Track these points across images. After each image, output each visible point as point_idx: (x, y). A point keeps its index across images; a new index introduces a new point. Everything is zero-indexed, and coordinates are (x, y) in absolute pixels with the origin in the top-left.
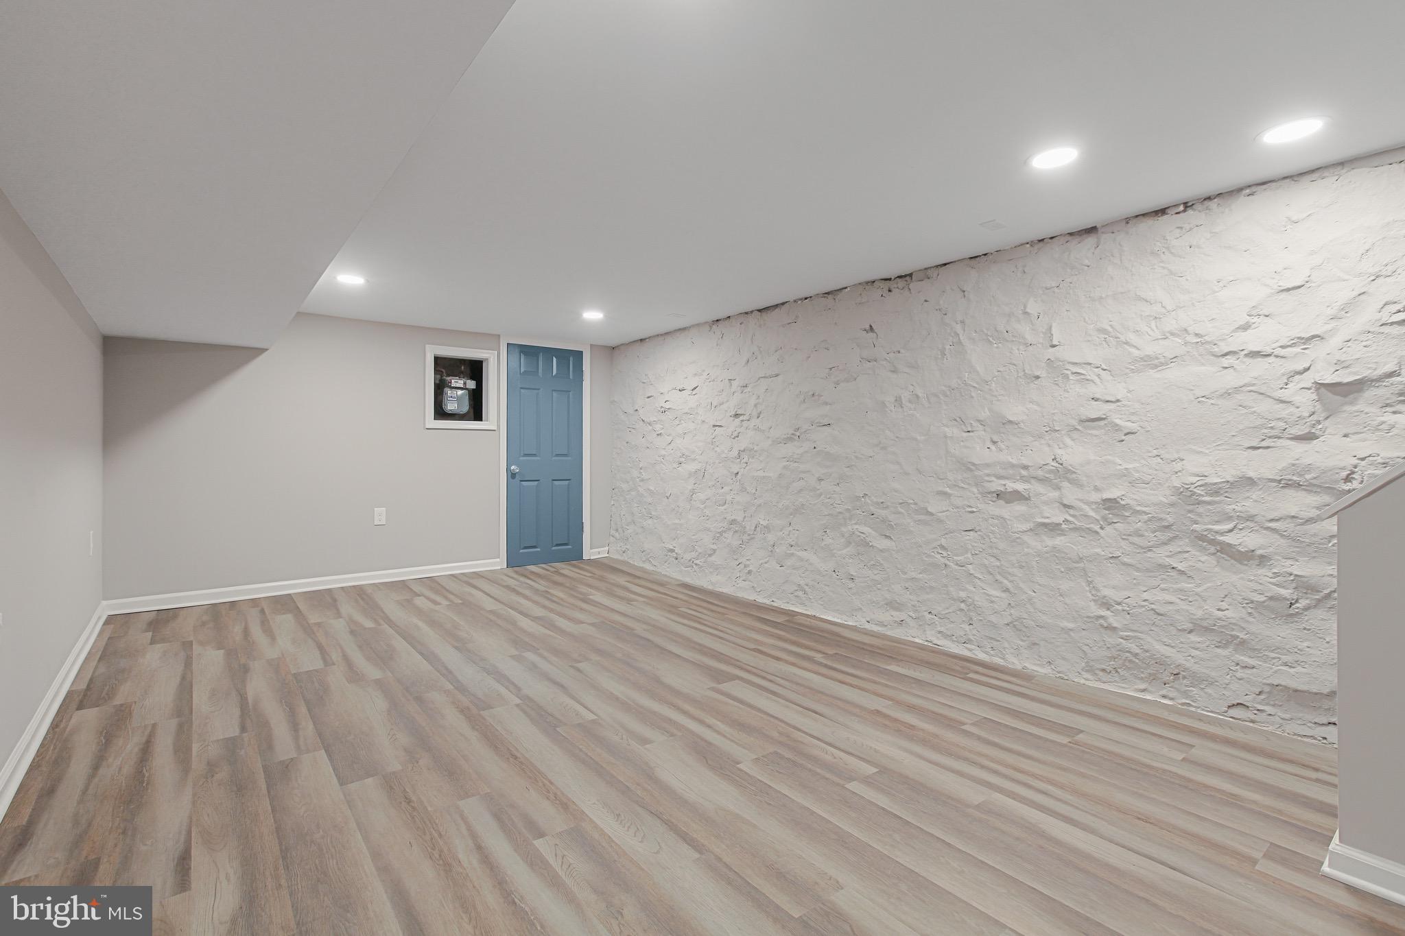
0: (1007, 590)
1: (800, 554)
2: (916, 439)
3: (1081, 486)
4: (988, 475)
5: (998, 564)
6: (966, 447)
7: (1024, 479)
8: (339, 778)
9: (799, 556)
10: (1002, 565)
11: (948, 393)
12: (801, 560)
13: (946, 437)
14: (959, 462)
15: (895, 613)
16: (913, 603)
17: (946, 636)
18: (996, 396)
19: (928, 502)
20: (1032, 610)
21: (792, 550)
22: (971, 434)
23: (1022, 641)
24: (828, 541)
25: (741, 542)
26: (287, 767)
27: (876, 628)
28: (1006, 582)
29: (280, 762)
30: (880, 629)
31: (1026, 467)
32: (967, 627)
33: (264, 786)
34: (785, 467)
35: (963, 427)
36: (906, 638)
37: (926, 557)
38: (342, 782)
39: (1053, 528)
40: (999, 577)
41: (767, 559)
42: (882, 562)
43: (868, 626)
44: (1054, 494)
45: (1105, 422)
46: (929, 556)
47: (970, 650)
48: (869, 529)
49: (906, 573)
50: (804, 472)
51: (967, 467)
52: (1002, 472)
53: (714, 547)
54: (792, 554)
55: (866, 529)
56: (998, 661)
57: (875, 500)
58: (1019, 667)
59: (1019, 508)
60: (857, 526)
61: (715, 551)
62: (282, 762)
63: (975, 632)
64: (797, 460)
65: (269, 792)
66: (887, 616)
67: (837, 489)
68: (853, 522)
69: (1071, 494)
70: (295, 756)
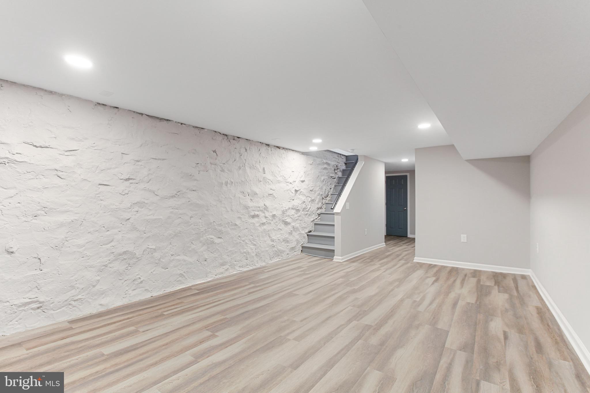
0: (255, 245)
1: (178, 258)
2: (231, 199)
3: (268, 212)
4: (251, 210)
5: (252, 237)
6: (245, 201)
7: (258, 211)
8: (447, 335)
9: (177, 259)
10: (254, 238)
11: (241, 182)
12: (179, 260)
13: (240, 198)
14: (244, 206)
15: (224, 267)
16: (229, 260)
17: (242, 267)
18: (252, 185)
19: (236, 221)
20: (260, 248)
21: (173, 258)
22: (245, 197)
23: (258, 258)
24: (193, 246)
25: (127, 266)
26: (464, 348)
27: (220, 276)
28: (254, 242)
29: (465, 352)
30: (221, 275)
31: (259, 207)
32: (246, 261)
33: (476, 345)
34: (171, 212)
35: (244, 195)
36: (230, 274)
37: (235, 241)
38: (448, 332)
39: (263, 224)
40: (252, 242)
41: (154, 269)
42: (218, 248)
43: (217, 277)
44: (263, 214)
45: (272, 195)
46: (236, 241)
47: (248, 268)
48: (213, 236)
49: (228, 250)
50: (181, 214)
51: (247, 208)
52: (254, 209)
53: (98, 278)
54: (173, 260)
55: (213, 237)
56: (254, 267)
57: (218, 223)
58: (259, 266)
59: (256, 219)
60: (208, 236)
61: (98, 281)
62: (464, 351)
63: (249, 261)
64: (178, 208)
65: (475, 342)
66: (221, 270)
67: (200, 221)
68: (207, 235)
69: (267, 214)
70: (458, 351)
